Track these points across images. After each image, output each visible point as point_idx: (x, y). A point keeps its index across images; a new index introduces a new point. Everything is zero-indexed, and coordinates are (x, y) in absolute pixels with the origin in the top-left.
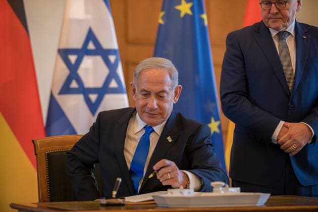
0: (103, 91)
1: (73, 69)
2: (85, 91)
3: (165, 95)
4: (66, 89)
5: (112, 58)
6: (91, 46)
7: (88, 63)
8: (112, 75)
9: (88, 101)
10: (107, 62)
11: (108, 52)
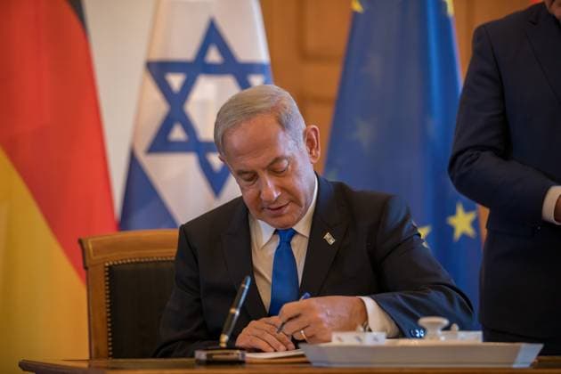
1: (177, 102)
2: (198, 149)
3: (285, 163)
4: (161, 144)
5: (257, 81)
9: (205, 167)
11: (252, 68)
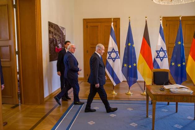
0: (163, 58)
1: (158, 54)
2: (160, 58)
4: (157, 57)
5: (165, 52)
6: (162, 50)
7: (161, 52)
8: (165, 55)
9: (161, 59)
10: (164, 52)
11: (165, 51)
